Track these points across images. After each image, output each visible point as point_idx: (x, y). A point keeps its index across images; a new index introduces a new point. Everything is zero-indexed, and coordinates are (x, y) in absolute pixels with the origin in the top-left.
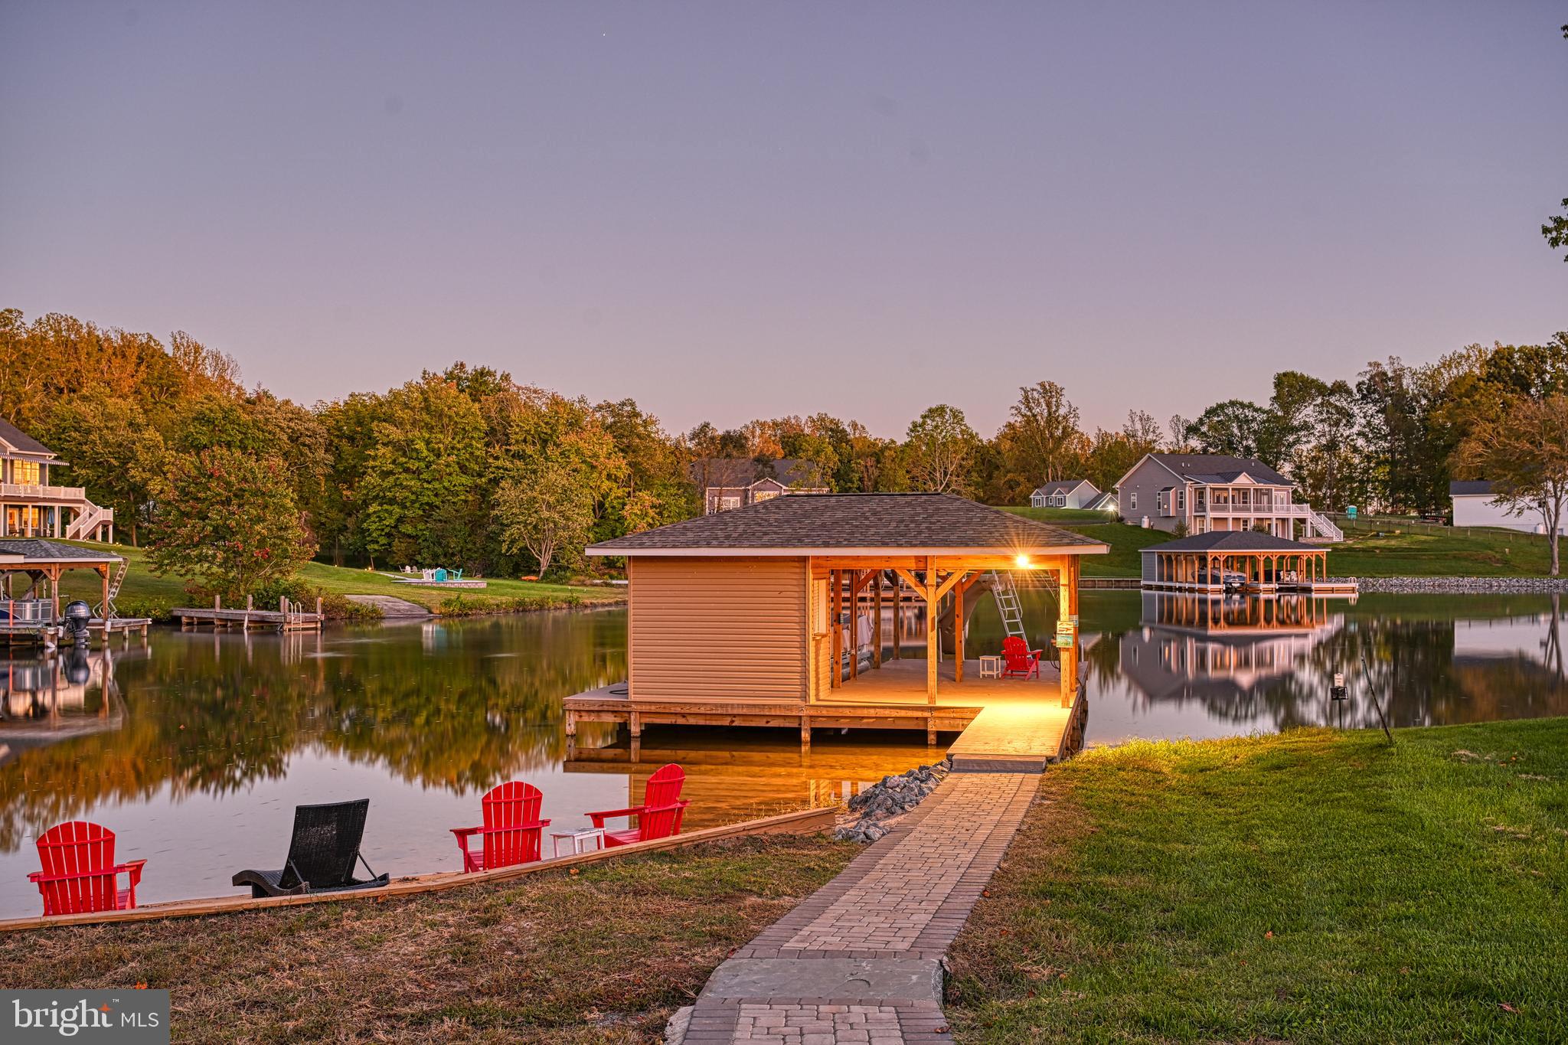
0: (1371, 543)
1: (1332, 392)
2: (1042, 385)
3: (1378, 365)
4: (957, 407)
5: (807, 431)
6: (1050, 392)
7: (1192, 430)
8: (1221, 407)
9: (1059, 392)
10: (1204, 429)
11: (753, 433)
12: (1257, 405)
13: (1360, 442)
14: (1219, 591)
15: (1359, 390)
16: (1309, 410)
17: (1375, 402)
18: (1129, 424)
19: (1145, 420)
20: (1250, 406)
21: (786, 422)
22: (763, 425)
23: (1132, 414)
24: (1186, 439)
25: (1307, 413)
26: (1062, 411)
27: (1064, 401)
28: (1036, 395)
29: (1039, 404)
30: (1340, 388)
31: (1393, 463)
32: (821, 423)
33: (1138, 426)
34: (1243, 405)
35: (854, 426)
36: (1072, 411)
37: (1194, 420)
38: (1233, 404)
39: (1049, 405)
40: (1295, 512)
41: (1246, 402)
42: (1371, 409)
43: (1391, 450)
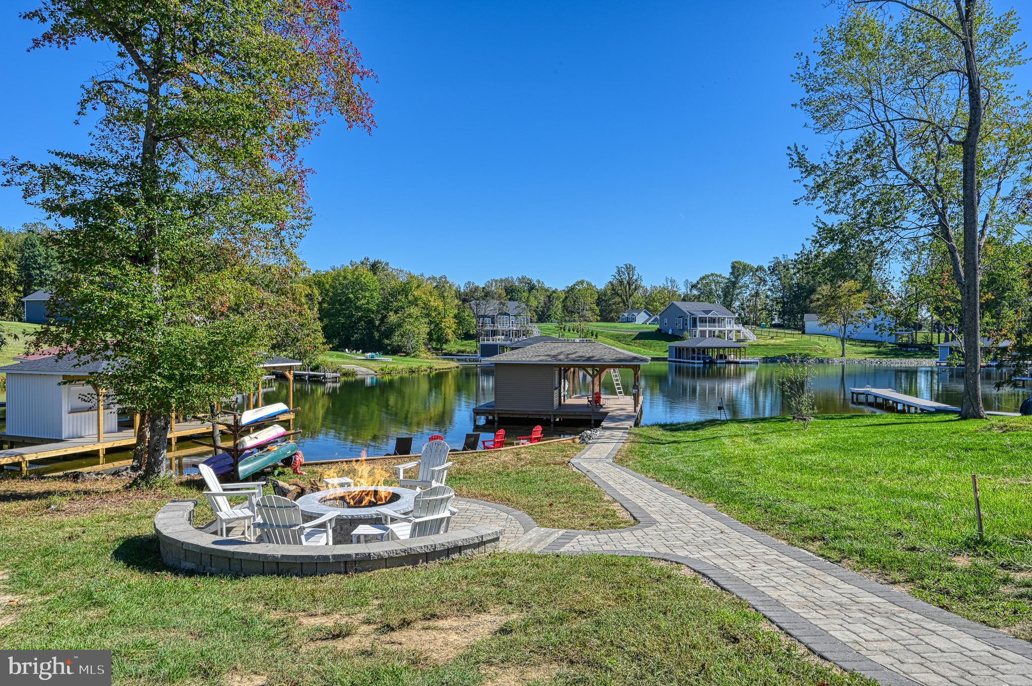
0: (768, 342)
1: (757, 270)
2: (626, 265)
3: (777, 258)
4: (589, 280)
5: (517, 284)
6: (629, 268)
7: (694, 286)
8: (708, 276)
9: (634, 269)
10: (699, 286)
11: (492, 284)
12: (723, 276)
13: (769, 293)
14: (700, 363)
15: (769, 270)
16: (746, 278)
17: (776, 275)
18: (665, 283)
19: (673, 281)
20: (720, 276)
21: (507, 279)
22: (496, 281)
23: (667, 278)
24: (691, 290)
25: (746, 279)
26: (635, 277)
27: (636, 273)
28: (623, 270)
29: (624, 274)
30: (760, 268)
31: (784, 303)
32: (522, 280)
33: (669, 284)
34: (717, 276)
35: (539, 281)
36: (640, 277)
37: (695, 282)
38: (712, 275)
39: (629, 274)
40: (736, 327)
41: (718, 274)
42: (774, 278)
43: (783, 297)
